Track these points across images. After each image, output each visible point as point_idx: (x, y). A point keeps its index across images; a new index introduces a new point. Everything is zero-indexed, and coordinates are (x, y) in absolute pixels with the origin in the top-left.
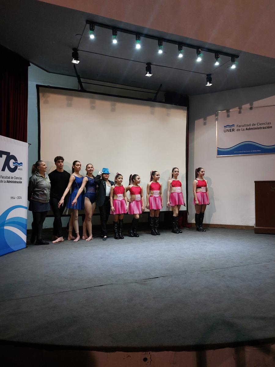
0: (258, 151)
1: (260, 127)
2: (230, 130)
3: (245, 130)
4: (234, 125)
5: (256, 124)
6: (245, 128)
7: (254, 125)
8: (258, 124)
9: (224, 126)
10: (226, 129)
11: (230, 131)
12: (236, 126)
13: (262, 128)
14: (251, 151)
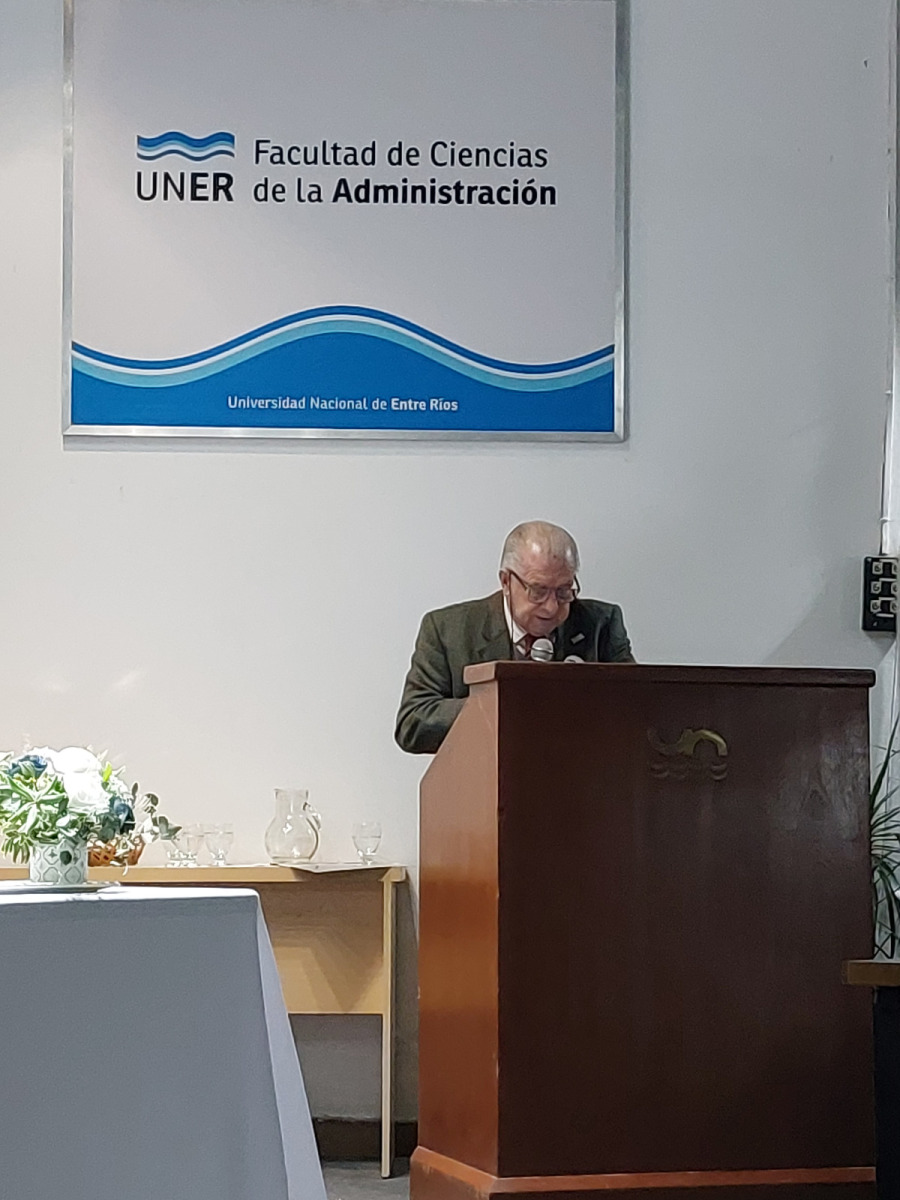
0: (434, 403)
1: (458, 187)
2: (195, 186)
3: (328, 193)
4: (230, 138)
5: (425, 153)
6: (327, 177)
7: (402, 155)
8: (442, 155)
9: (143, 142)
10: (161, 166)
11: (194, 197)
12: (244, 148)
13: (471, 190)
14: (377, 405)
